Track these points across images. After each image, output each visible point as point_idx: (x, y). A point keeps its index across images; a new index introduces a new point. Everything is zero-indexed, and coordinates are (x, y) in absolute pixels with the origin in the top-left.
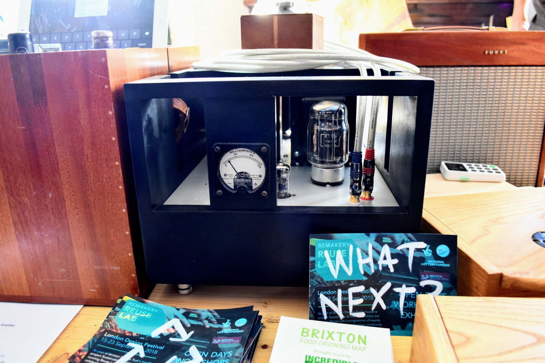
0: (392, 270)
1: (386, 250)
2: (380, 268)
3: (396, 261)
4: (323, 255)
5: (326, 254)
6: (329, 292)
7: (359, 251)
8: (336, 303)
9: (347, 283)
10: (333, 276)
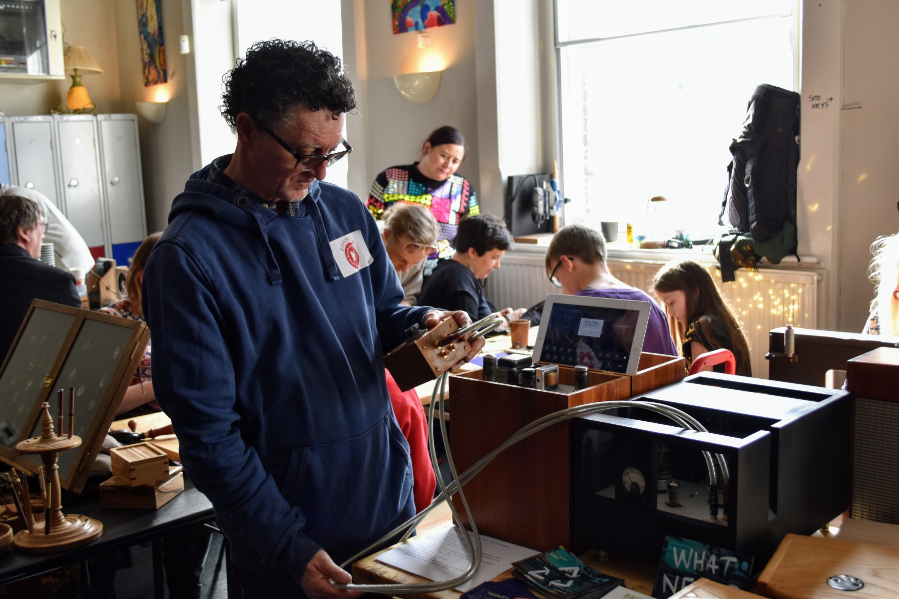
0: (714, 572)
1: (713, 558)
2: (707, 569)
3: (717, 567)
4: (672, 549)
5: (675, 549)
6: (671, 576)
7: (696, 554)
8: (673, 584)
10: (675, 565)
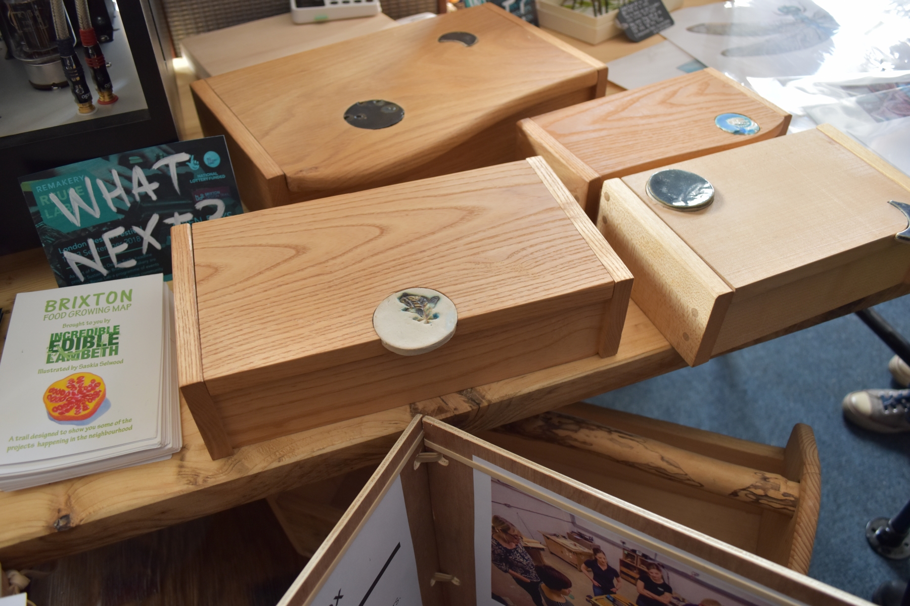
0: (154, 197)
1: (138, 174)
3: (156, 185)
4: (49, 200)
5: (53, 197)
6: (76, 246)
7: (100, 183)
8: (91, 257)
9: (97, 228)
10: (73, 225)
